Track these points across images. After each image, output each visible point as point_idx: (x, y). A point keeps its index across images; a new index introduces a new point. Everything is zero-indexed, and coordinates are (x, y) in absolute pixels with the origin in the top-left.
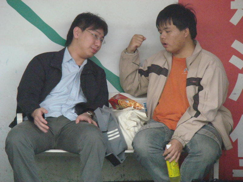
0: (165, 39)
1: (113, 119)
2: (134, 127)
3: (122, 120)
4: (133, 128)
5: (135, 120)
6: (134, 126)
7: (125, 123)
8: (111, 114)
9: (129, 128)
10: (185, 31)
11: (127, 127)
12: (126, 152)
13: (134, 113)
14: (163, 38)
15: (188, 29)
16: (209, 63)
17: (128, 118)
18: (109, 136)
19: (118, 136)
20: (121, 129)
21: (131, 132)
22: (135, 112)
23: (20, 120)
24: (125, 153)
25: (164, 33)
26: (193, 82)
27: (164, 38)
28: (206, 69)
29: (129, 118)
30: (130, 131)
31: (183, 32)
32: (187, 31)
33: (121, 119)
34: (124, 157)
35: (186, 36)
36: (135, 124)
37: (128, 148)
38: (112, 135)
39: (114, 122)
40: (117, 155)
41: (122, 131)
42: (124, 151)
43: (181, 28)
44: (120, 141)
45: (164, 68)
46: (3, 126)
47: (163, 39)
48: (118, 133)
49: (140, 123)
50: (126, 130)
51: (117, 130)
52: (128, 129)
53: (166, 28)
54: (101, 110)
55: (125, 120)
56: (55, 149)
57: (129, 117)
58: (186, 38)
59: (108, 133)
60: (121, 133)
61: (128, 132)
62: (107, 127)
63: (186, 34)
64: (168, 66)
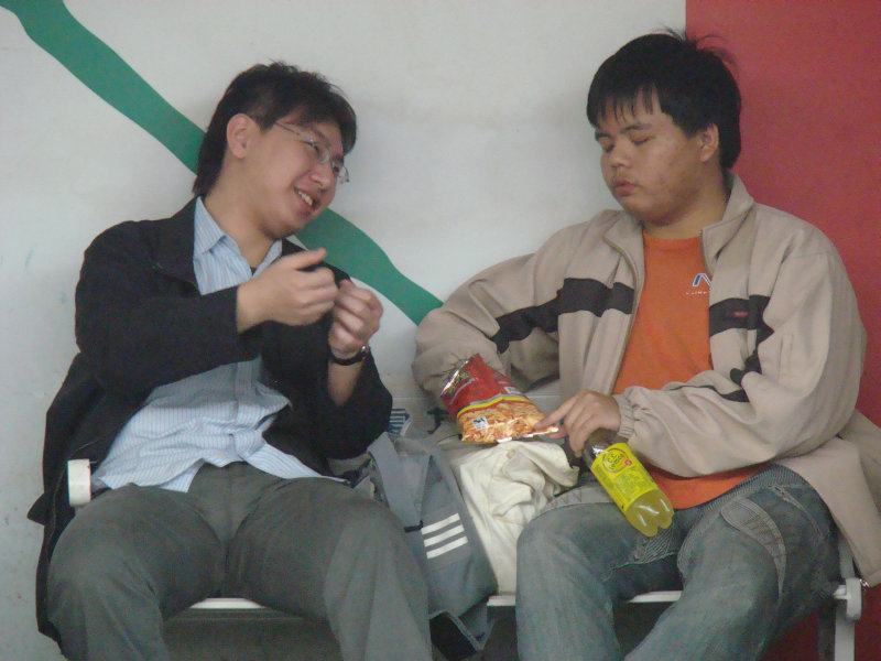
0: (629, 168)
1: (440, 478)
2: (522, 504)
3: (473, 480)
4: (516, 509)
5: (525, 479)
6: (520, 500)
7: (487, 491)
8: (431, 458)
9: (501, 511)
10: (705, 136)
11: (493, 506)
12: (494, 602)
13: (521, 450)
14: (621, 165)
15: (716, 128)
16: (793, 239)
17: (496, 471)
18: (429, 542)
19: (462, 542)
20: (472, 513)
21: (510, 525)
22: (522, 447)
23: (82, 488)
24: (490, 608)
25: (624, 145)
26: (737, 314)
27: (626, 162)
28: (782, 262)
29: (501, 470)
30: (506, 521)
31: (699, 141)
32: (710, 138)
33: (471, 473)
34: (483, 625)
35: (706, 157)
36: (525, 493)
37: (500, 590)
38: (441, 539)
39: (443, 489)
40: (460, 618)
41: (477, 521)
42: (486, 600)
43: (690, 124)
44: (470, 562)
45: (618, 285)
46: (16, 509)
47: (622, 169)
48: (459, 529)
49: (545, 491)
50: (489, 517)
51: (455, 518)
52: (499, 515)
53: (634, 127)
54: (393, 441)
55: (486, 479)
56: (218, 595)
57: (499, 465)
58: (706, 163)
59: (426, 530)
60: (471, 531)
61: (498, 524)
62: (419, 509)
63: (706, 147)
64: (634, 274)
